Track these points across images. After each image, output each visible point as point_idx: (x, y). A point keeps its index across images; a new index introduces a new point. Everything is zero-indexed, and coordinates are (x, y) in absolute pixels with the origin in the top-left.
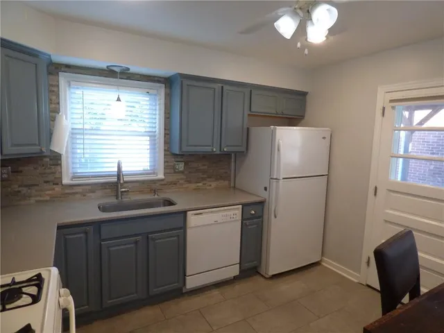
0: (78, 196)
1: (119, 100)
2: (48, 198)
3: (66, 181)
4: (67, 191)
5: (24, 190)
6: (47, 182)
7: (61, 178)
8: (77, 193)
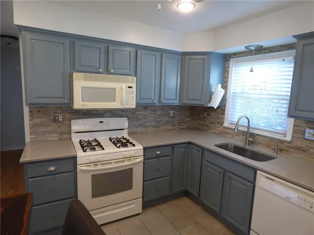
0: (230, 135)
1: (252, 71)
2: (217, 132)
3: (226, 124)
4: (226, 131)
5: (210, 124)
6: (218, 123)
7: (223, 122)
8: (230, 133)
